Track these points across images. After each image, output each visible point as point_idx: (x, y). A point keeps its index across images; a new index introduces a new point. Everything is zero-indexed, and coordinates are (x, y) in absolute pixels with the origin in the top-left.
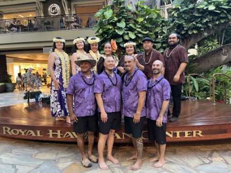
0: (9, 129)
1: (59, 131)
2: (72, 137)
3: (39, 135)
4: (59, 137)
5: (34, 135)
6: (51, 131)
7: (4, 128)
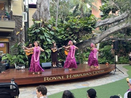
0: (48, 78)
1: (70, 75)
2: (75, 77)
3: (63, 78)
4: (71, 77)
5: (60, 78)
6: (68, 76)
7: (45, 78)
